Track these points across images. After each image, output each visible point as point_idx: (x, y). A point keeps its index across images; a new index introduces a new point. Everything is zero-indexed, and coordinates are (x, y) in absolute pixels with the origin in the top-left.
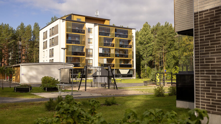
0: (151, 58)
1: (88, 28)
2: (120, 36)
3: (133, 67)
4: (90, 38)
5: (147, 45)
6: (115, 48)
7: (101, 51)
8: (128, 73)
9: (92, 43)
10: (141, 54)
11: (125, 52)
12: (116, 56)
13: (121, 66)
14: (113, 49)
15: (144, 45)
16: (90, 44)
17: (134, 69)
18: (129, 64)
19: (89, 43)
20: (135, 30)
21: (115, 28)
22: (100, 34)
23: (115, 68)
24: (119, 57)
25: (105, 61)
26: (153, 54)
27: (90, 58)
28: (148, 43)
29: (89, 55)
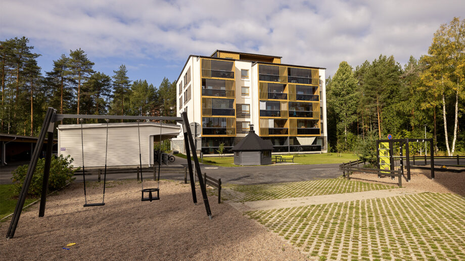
0: (354, 117)
1: (240, 70)
2: (297, 80)
3: (322, 132)
4: (245, 86)
5: (347, 97)
6: (288, 100)
7: (263, 106)
8: (313, 144)
9: (248, 94)
10: (337, 111)
11: (308, 107)
12: (291, 115)
13: (300, 132)
14: (285, 102)
15: (342, 97)
16: (246, 97)
17: (325, 136)
18: (315, 127)
19: (244, 94)
20: (324, 70)
21: (287, 67)
22: (261, 77)
23: (289, 135)
24: (295, 116)
25: (271, 124)
26: (358, 111)
27: (246, 120)
28: (348, 94)
29: (244, 115)
